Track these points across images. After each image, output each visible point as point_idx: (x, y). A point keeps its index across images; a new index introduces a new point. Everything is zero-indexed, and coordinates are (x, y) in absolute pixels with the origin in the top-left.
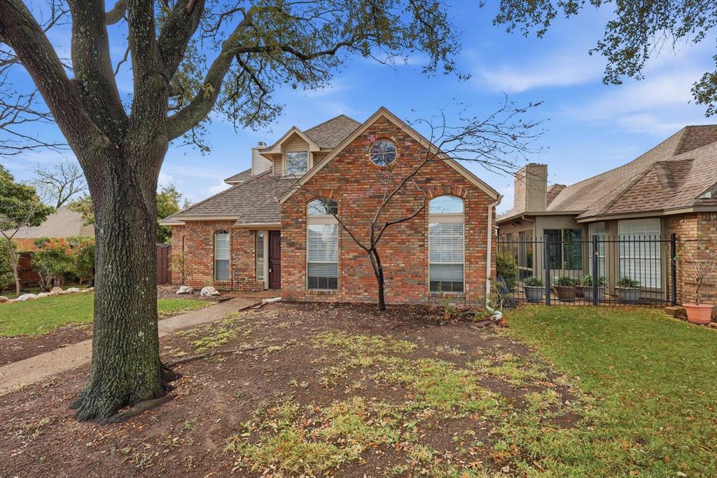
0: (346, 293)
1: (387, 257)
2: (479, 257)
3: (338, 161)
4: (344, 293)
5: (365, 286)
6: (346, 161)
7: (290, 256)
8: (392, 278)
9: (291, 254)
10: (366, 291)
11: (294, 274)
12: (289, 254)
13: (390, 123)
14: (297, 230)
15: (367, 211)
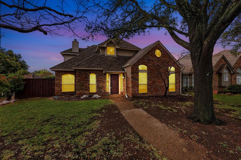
0: (150, 93)
1: (160, 82)
2: (178, 82)
3: (147, 54)
4: (149, 93)
5: (154, 91)
6: (150, 54)
7: (134, 83)
8: (161, 88)
9: (135, 82)
10: (155, 92)
11: (135, 88)
12: (134, 82)
13: (160, 45)
14: (136, 74)
15: (155, 69)
